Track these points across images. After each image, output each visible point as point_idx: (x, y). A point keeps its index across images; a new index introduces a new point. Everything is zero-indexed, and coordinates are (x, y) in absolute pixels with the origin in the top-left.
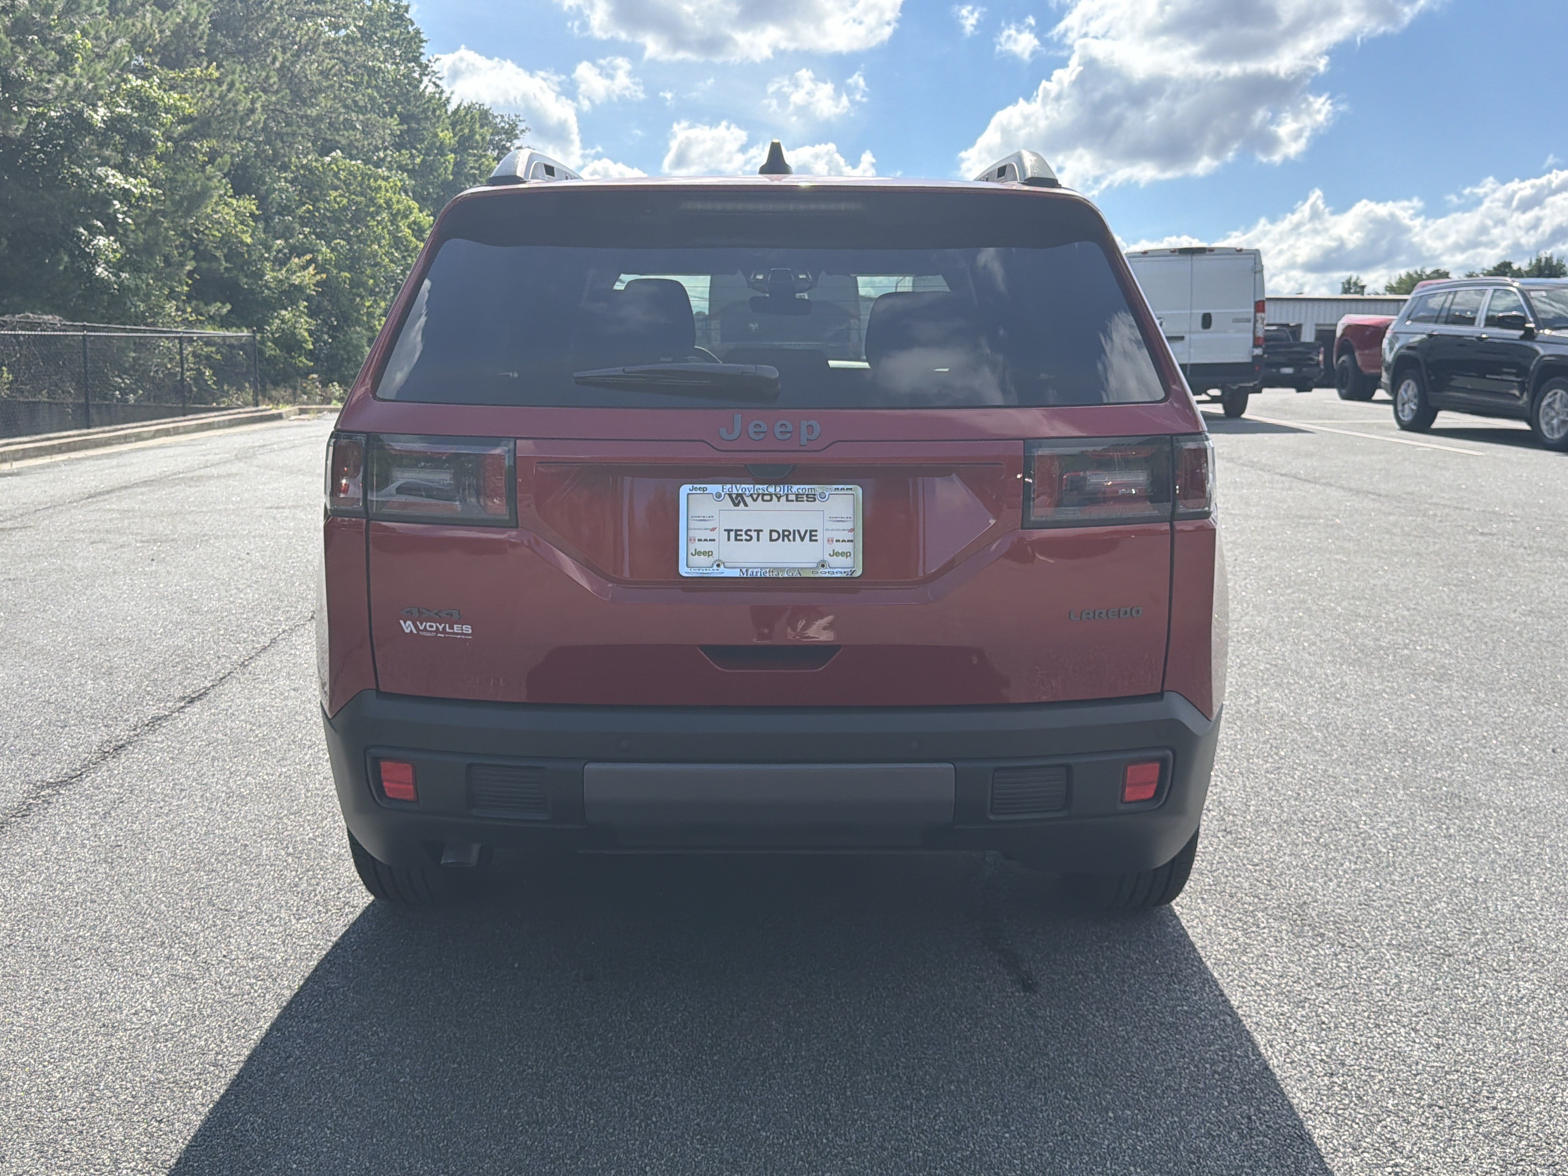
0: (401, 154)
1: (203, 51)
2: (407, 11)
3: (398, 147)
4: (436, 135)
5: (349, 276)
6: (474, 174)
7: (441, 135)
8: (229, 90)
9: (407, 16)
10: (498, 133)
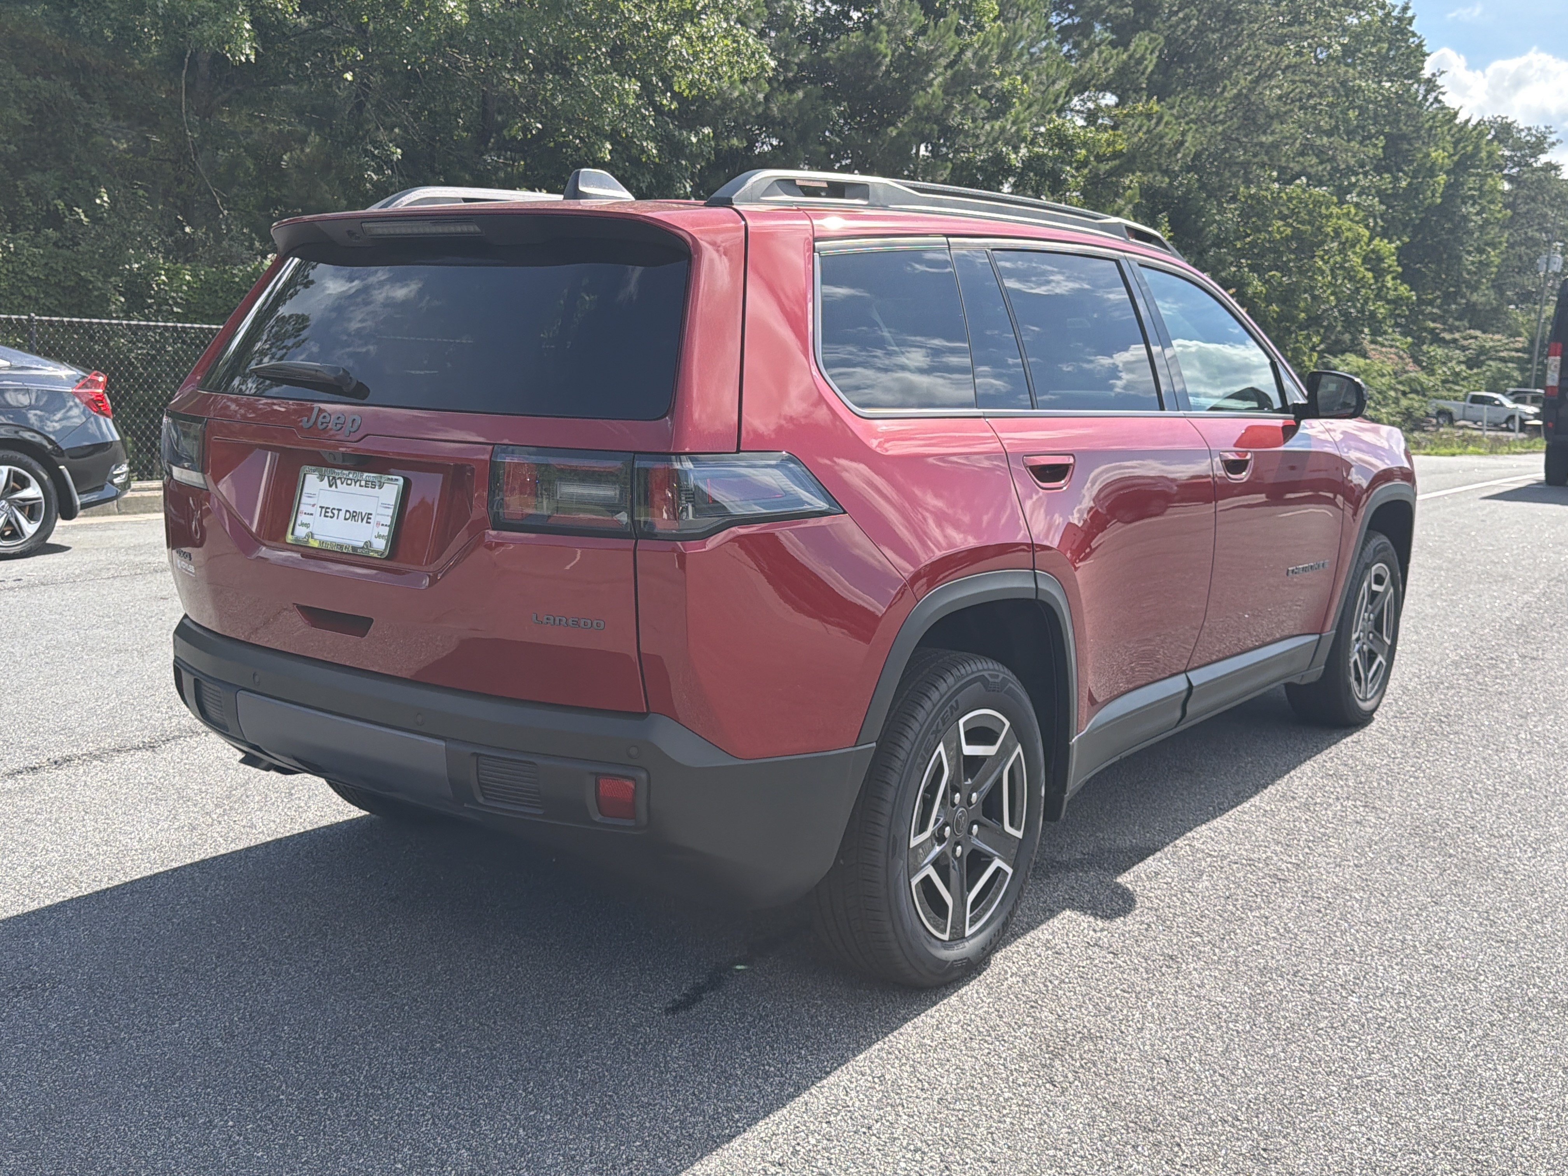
0: (1382, 178)
1: (1144, 86)
2: (1410, 24)
3: (1379, 170)
4: (1428, 155)
5: (1277, 309)
6: (1473, 196)
7: (1433, 155)
8: (1158, 124)
9: (1411, 29)
10: (1521, 149)
